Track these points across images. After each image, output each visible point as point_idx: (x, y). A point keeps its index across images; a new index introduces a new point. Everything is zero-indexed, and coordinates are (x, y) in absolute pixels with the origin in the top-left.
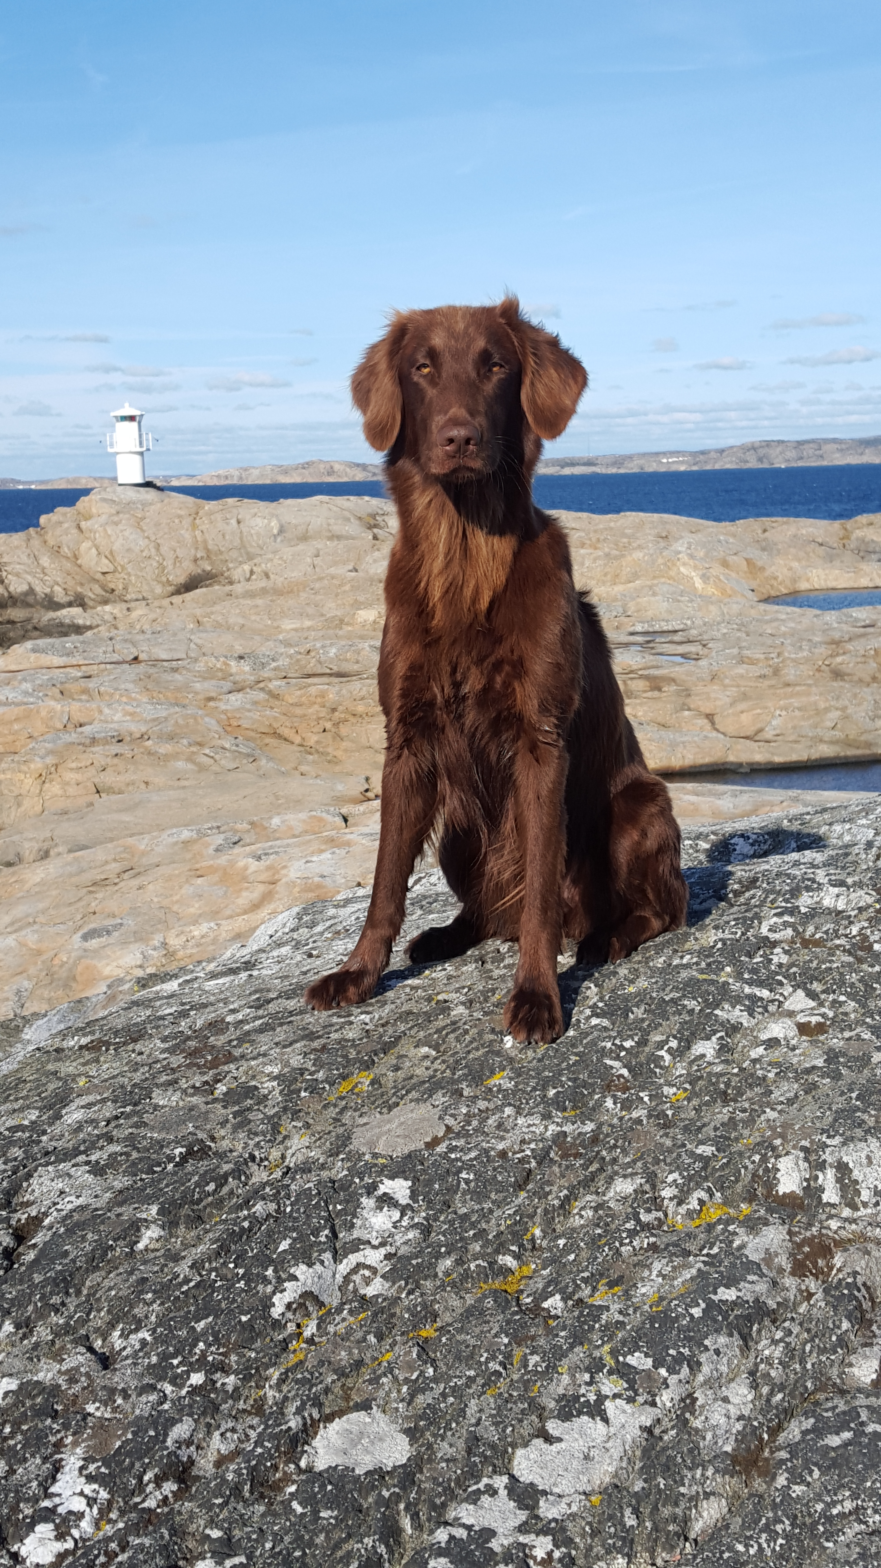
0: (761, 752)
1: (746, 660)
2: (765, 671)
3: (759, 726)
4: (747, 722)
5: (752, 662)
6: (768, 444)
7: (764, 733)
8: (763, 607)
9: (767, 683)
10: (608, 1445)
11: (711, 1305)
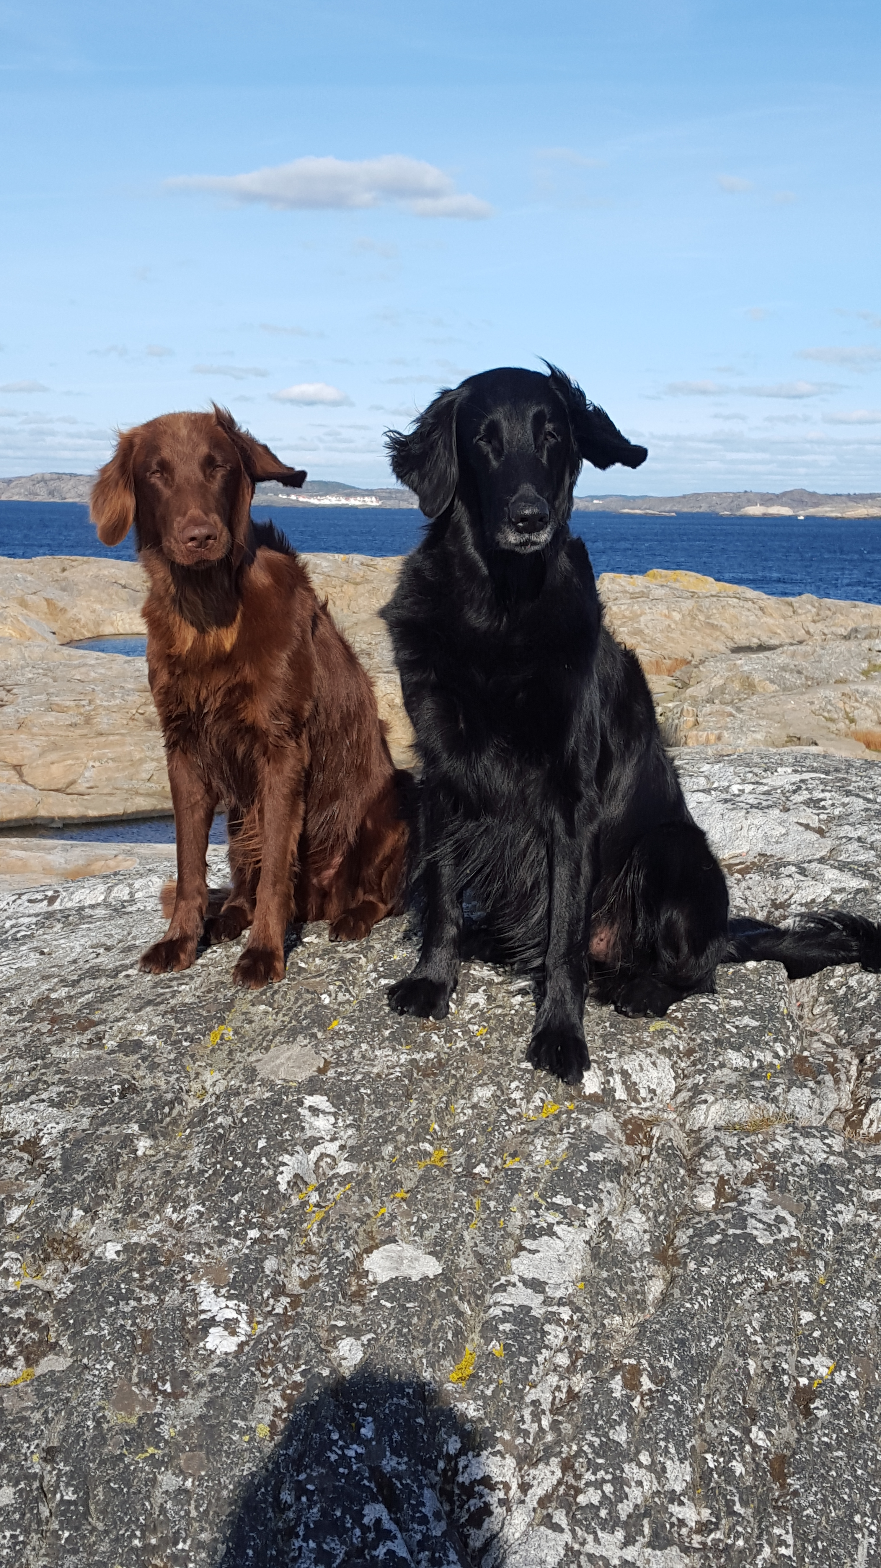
0: (74, 806)
1: (54, 707)
2: (75, 720)
3: (71, 778)
4: (58, 773)
5: (63, 710)
6: (59, 476)
7: (77, 786)
8: (66, 651)
9: (79, 732)
10: (570, 1252)
11: (590, 1164)
